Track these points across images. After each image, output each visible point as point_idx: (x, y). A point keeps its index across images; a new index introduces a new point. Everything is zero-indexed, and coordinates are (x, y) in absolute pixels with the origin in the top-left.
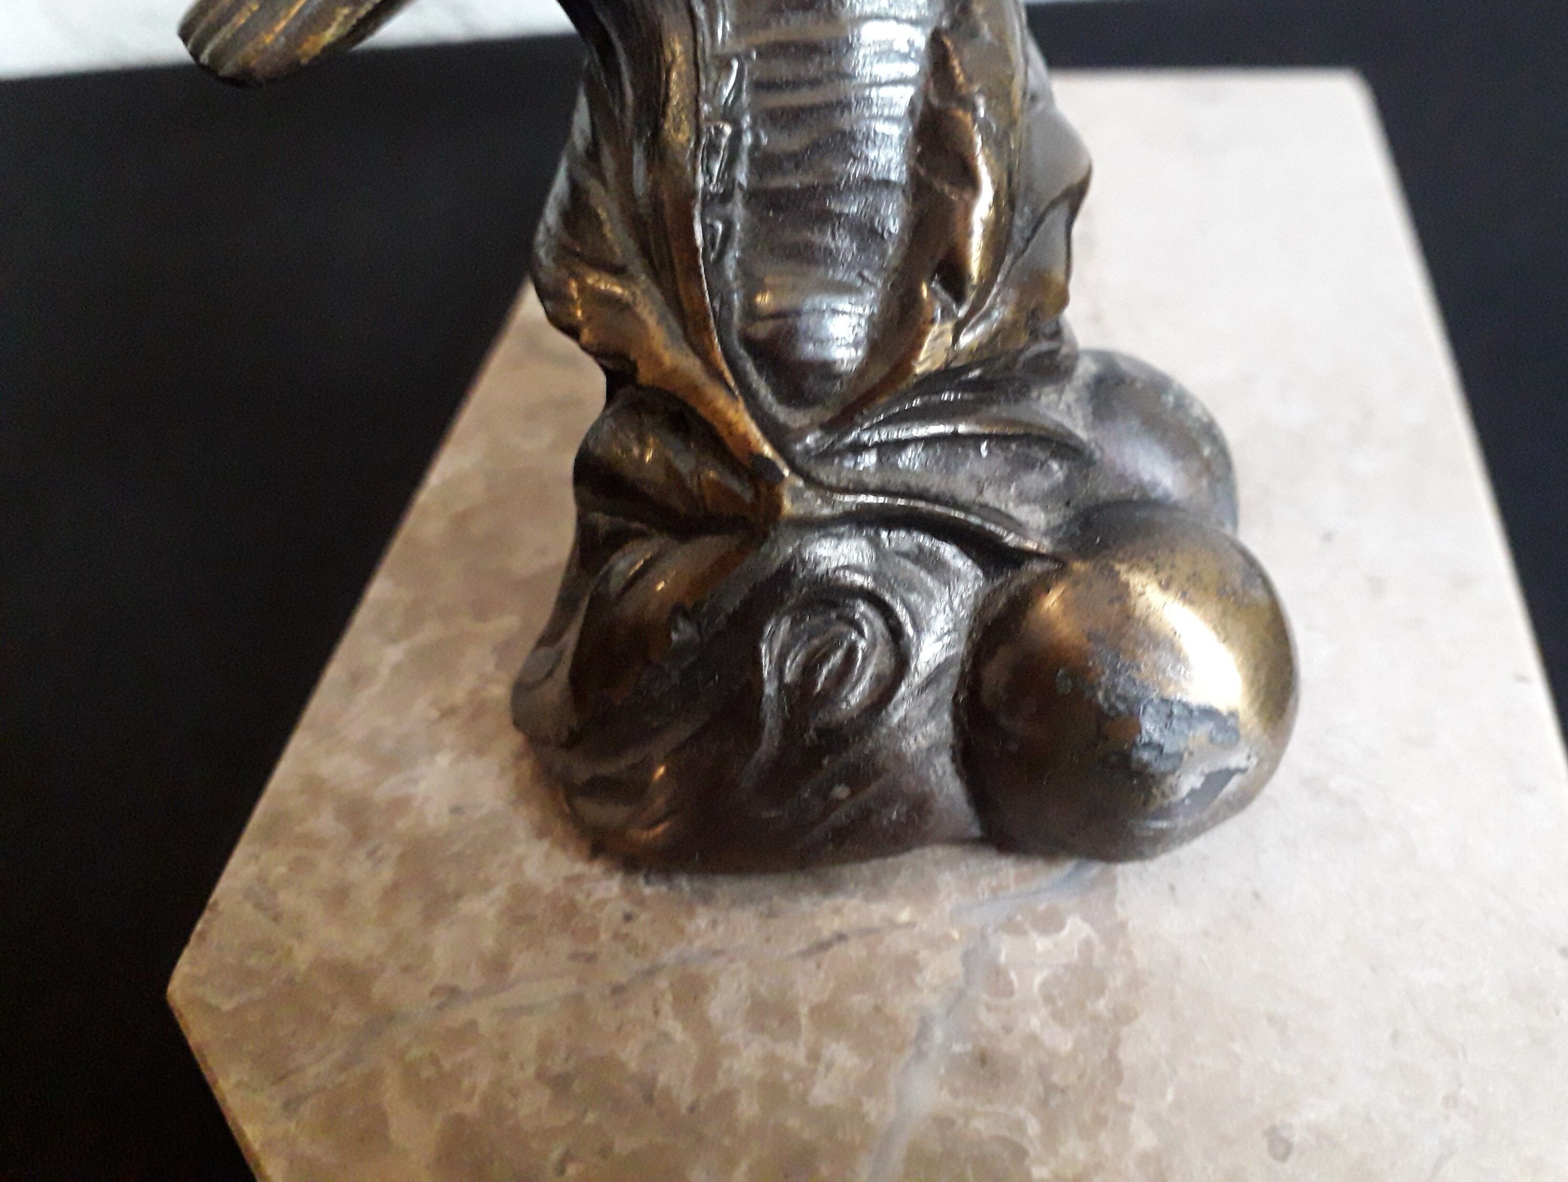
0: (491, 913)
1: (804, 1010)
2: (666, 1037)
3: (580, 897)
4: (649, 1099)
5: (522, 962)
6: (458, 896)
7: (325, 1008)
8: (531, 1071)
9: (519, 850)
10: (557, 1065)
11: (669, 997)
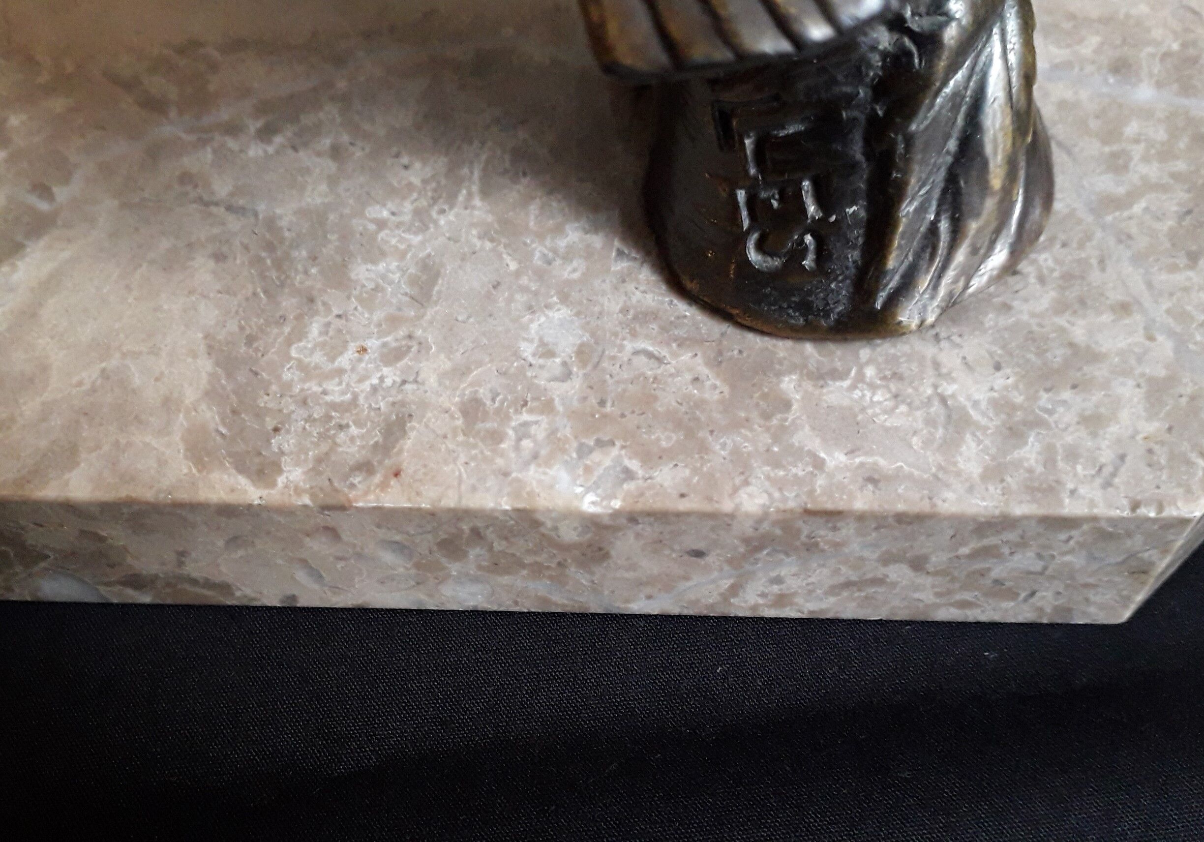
0: (1081, 322)
1: (1107, 149)
2: (1146, 210)
3: (1056, 274)
4: (1189, 212)
5: (1116, 296)
6: (1071, 345)
7: (1184, 401)
8: (1191, 274)
9: (1025, 317)
10: (1182, 261)
11: (1117, 214)
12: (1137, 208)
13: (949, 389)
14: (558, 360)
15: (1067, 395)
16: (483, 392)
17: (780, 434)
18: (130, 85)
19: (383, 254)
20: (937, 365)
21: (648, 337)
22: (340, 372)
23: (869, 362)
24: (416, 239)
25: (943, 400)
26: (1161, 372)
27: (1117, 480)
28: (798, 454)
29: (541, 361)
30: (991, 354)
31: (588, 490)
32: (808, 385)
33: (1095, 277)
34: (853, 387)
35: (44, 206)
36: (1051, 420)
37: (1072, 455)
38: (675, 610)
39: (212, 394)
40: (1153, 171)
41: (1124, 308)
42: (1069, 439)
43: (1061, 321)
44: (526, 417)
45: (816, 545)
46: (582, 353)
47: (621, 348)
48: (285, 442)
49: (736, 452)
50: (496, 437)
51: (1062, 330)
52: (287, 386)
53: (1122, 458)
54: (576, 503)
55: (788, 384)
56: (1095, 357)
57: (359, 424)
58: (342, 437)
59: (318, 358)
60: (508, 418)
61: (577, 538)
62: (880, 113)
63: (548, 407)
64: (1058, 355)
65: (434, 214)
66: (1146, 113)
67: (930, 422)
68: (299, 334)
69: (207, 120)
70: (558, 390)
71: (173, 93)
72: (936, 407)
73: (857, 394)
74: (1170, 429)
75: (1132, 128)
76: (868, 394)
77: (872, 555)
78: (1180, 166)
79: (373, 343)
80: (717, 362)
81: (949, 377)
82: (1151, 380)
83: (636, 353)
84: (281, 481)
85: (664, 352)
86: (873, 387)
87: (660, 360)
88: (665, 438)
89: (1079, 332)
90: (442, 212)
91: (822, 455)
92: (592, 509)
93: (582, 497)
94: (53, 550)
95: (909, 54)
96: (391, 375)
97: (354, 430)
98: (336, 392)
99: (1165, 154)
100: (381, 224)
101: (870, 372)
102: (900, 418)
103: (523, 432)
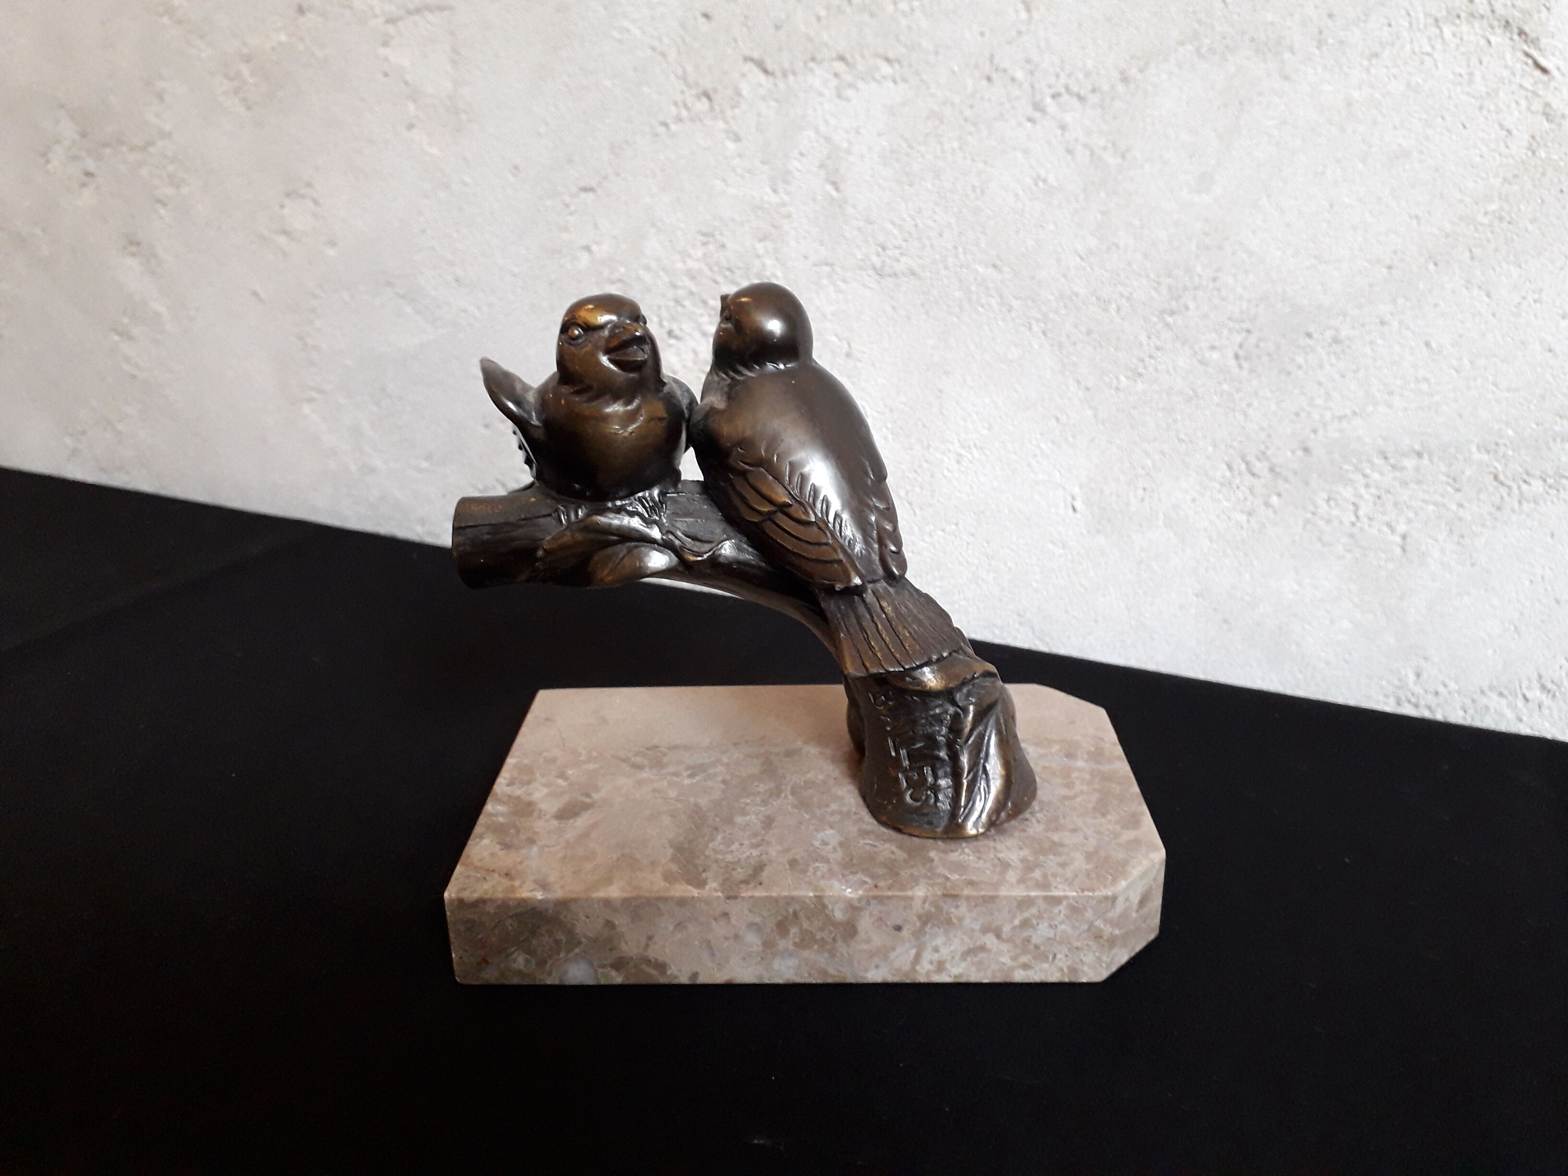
1: (1064, 781)
5: (1070, 827)
6: (1053, 842)
8: (1100, 819)
10: (1098, 816)
11: (1070, 801)
12: (1078, 799)
13: (1001, 855)
14: (830, 847)
15: (1051, 857)
16: (798, 857)
17: (931, 869)
18: (625, 760)
19: (748, 814)
20: (995, 848)
21: (870, 839)
22: (732, 852)
23: (966, 847)
24: (763, 809)
25: (999, 859)
26: (1091, 850)
27: (1074, 883)
28: (939, 875)
29: (823, 847)
30: (1018, 845)
31: (848, 887)
32: (942, 855)
33: (1062, 821)
34: (960, 855)
35: (588, 800)
36: (1045, 865)
37: (1055, 875)
38: (891, 979)
39: (673, 860)
40: (1085, 788)
41: (1074, 831)
42: (1053, 871)
43: (1049, 834)
44: (817, 864)
45: (950, 919)
46: (841, 844)
47: (858, 843)
48: (708, 875)
49: (912, 875)
50: (804, 872)
51: (1048, 838)
52: (708, 857)
53: (1076, 876)
54: (843, 893)
55: (933, 854)
56: (1062, 845)
57: (742, 868)
58: (734, 873)
59: (722, 847)
60: (809, 865)
61: (842, 917)
62: (951, 737)
63: (827, 861)
64: (1047, 845)
65: (771, 801)
66: (1080, 770)
67: (994, 866)
68: (712, 840)
69: (665, 771)
70: (831, 856)
71: (646, 762)
72: (996, 861)
73: (962, 857)
74: (1096, 867)
75: (1075, 775)
76: (966, 857)
77: (977, 926)
78: (1096, 786)
79: (746, 842)
80: (901, 847)
81: (1001, 852)
82: (1087, 853)
83: (866, 844)
84: (707, 887)
85: (877, 844)
86: (969, 855)
87: (876, 846)
88: (880, 871)
89: (1055, 837)
90: (773, 800)
91: (949, 876)
92: (849, 895)
93: (845, 890)
94: (585, 936)
95: (959, 715)
96: (755, 852)
97: (739, 870)
98: (729, 858)
99: (1089, 783)
100: (748, 804)
101: (966, 850)
102: (981, 864)
103: (816, 870)
